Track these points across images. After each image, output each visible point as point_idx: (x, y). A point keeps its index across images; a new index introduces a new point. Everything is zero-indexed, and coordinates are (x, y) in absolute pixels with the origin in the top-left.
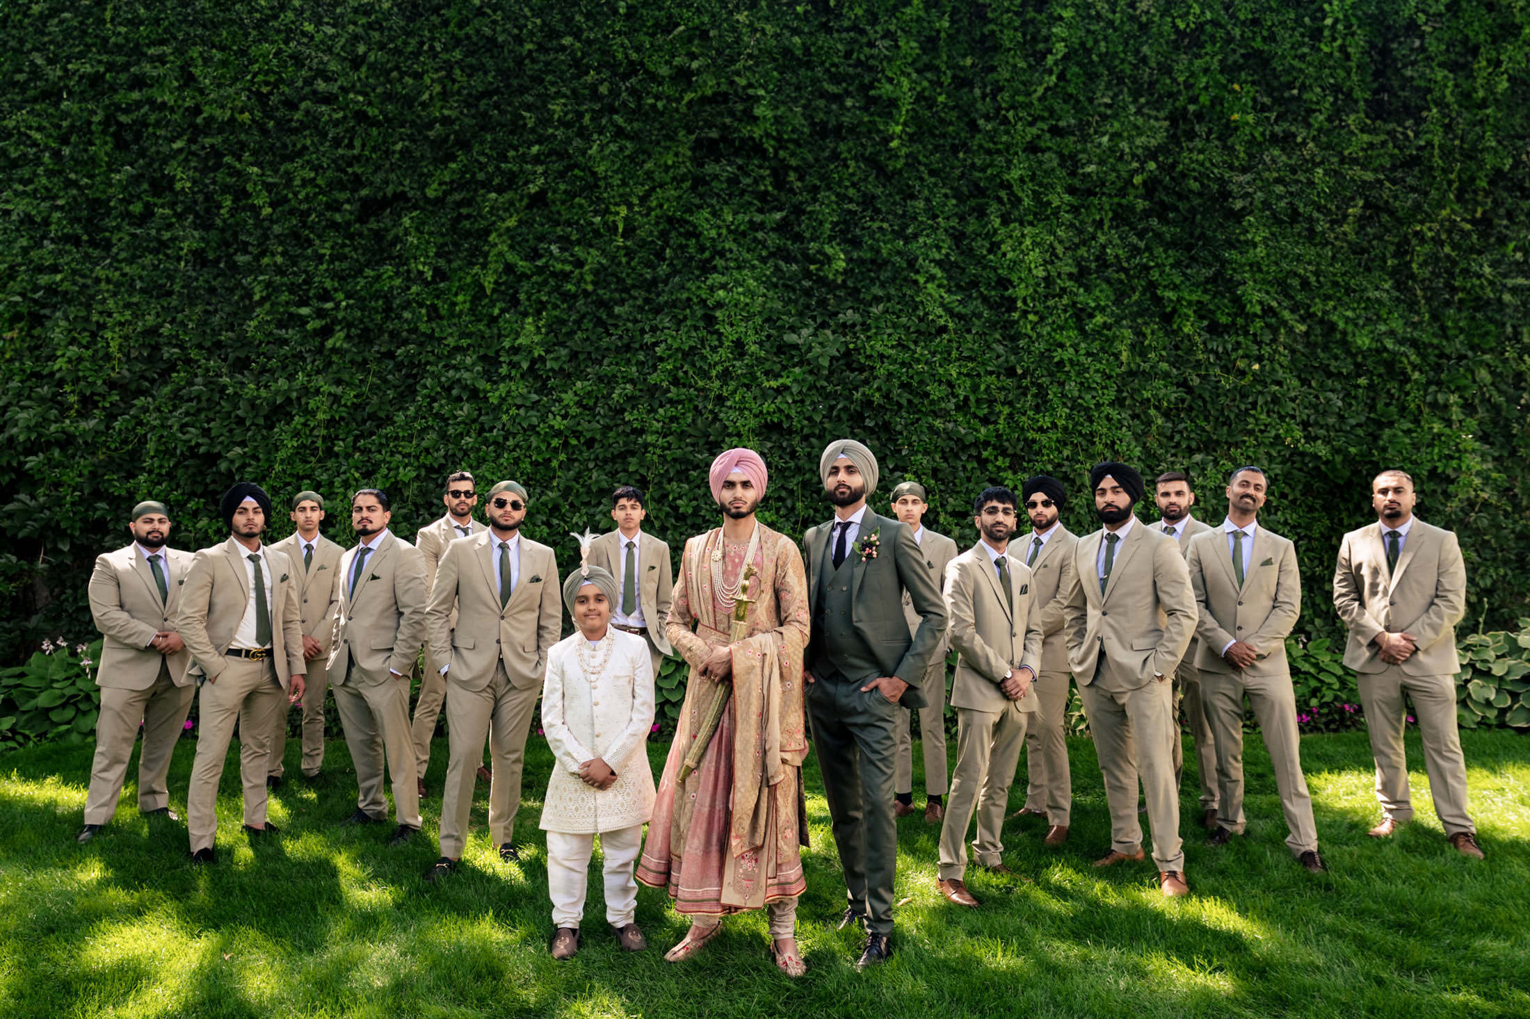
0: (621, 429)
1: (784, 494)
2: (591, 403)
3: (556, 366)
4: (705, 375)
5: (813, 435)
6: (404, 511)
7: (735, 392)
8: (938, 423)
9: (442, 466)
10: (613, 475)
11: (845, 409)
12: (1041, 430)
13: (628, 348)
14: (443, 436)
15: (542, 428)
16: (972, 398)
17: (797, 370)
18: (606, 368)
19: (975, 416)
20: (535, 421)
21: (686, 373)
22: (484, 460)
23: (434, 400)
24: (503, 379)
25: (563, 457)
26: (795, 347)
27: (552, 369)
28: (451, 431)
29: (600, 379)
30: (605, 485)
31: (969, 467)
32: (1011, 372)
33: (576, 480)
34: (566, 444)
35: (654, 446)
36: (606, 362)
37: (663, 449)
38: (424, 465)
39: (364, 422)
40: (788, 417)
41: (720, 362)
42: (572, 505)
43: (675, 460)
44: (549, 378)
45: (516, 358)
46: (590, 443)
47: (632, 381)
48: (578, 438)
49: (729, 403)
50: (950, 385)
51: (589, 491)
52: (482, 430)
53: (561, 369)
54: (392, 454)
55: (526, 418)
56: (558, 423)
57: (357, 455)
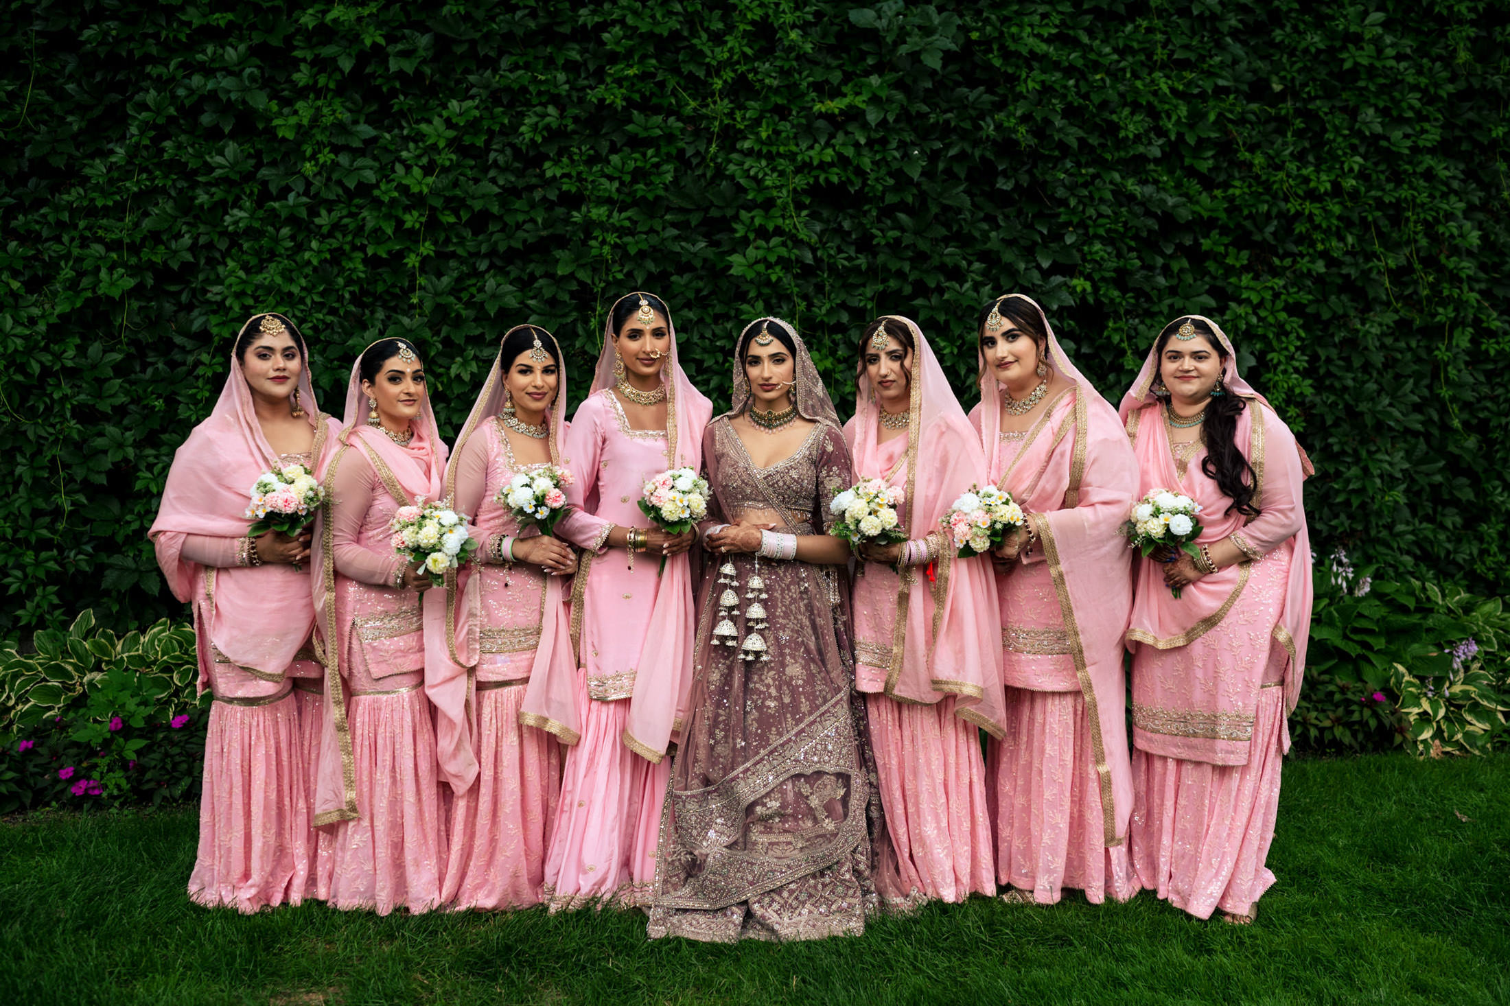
0: (538, 195)
1: (845, 318)
2: (480, 142)
3: (409, 67)
4: (699, 88)
5: (903, 206)
6: (118, 357)
7: (757, 122)
8: (1131, 185)
9: (189, 269)
10: (525, 284)
11: (962, 156)
12: (1313, 196)
13: (548, 35)
14: (186, 207)
15: (387, 192)
16: (1191, 140)
17: (875, 80)
18: (508, 74)
19: (1192, 172)
20: (370, 176)
21: (662, 85)
22: (273, 255)
23: (163, 133)
24: (302, 93)
25: (427, 248)
26: (872, 35)
27: (401, 74)
28: (202, 198)
29: (495, 97)
30: (512, 302)
31: (1175, 266)
32: (1259, 90)
33: (455, 291)
34: (433, 224)
35: (602, 225)
36: (505, 63)
37: (621, 231)
38: (151, 265)
39: (22, 179)
40: (859, 172)
41: (729, 63)
42: (447, 342)
43: (642, 254)
44: (393, 93)
45: (328, 51)
46: (480, 221)
47: (555, 100)
48: (456, 213)
49: (747, 145)
50: (1153, 113)
51: (481, 317)
52: (264, 196)
53: (418, 72)
54: (84, 243)
55: (350, 171)
56: (418, 182)
57: (13, 245)
